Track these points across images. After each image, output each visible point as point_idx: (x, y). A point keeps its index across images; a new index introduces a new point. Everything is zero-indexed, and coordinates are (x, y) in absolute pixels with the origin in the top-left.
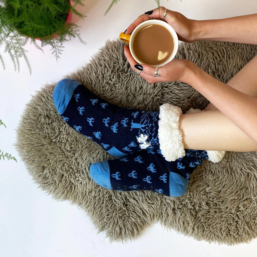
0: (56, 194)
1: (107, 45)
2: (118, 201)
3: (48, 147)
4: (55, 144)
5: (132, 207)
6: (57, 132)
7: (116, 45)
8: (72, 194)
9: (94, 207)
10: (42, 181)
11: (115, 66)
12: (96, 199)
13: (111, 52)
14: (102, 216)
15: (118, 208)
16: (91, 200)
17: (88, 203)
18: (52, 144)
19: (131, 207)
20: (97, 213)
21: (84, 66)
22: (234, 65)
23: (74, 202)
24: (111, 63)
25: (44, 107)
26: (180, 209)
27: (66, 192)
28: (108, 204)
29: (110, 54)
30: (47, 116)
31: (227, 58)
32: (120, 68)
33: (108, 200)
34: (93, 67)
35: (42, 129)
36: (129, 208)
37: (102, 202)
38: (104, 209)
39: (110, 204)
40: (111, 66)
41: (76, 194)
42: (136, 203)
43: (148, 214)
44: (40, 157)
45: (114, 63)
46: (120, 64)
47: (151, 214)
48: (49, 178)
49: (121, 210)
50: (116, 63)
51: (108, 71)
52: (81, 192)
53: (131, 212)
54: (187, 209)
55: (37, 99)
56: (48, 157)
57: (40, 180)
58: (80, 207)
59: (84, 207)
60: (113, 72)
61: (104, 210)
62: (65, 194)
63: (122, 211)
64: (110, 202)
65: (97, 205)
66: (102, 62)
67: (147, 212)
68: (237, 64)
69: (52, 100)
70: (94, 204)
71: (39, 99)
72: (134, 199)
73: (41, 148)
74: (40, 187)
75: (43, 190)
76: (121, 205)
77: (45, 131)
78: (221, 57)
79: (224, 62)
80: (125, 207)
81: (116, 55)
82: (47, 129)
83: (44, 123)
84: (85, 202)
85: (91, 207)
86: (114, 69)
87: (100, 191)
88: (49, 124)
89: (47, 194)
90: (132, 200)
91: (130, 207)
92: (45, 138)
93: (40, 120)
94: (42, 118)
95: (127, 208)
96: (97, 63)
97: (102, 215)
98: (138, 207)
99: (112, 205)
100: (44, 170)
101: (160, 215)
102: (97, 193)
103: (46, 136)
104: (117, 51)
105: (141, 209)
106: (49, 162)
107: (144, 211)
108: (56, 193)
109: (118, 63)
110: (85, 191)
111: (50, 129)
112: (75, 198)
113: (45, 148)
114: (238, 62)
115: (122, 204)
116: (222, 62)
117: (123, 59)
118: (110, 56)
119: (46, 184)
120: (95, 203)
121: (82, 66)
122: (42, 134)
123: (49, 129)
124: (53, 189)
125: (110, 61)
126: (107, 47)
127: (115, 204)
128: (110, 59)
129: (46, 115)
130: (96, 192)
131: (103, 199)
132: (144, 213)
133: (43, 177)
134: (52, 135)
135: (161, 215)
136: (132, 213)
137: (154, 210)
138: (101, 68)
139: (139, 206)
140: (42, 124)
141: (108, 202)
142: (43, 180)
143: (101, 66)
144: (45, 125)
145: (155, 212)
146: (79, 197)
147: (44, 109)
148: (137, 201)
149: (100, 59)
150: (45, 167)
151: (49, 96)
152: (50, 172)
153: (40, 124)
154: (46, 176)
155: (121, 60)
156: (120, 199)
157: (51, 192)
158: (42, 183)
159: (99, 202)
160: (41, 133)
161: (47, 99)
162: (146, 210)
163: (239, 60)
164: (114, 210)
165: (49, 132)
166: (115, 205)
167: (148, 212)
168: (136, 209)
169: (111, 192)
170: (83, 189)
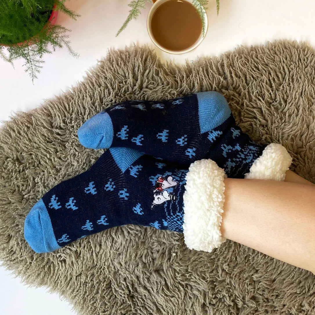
0: (28, 277)
1: (110, 56)
2: (120, 291)
3: (17, 206)
4: (28, 202)
5: (141, 301)
6: (31, 184)
7: (124, 57)
8: (52, 277)
9: (84, 298)
10: (8, 257)
11: (121, 86)
12: (87, 287)
13: (116, 67)
14: (95, 312)
15: (120, 301)
16: (80, 288)
17: (74, 292)
18: (24, 201)
19: (140, 299)
20: (88, 308)
21: (74, 86)
22: (300, 91)
23: (55, 290)
24: (116, 82)
25: (13, 146)
26: (214, 305)
27: (42, 274)
28: (105, 294)
29: (114, 70)
30: (18, 159)
31: (289, 80)
32: (128, 89)
33: (105, 289)
34: (87, 88)
35: (9, 179)
36: (137, 302)
37: (96, 292)
38: (99, 301)
39: (108, 295)
40: (114, 87)
41: (56, 278)
42: (147, 294)
43: (164, 311)
44: (4, 221)
45: (120, 83)
46: (128, 84)
47: (170, 312)
48: (17, 252)
49: (125, 305)
50: (122, 83)
51: (109, 94)
52: (63, 275)
53: (139, 308)
54: (223, 306)
55: (3, 132)
56: (17, 221)
57: (5, 255)
58: (62, 296)
59: (69, 298)
60: (118, 95)
61: (98, 304)
62: (41, 277)
63: (126, 306)
64: (108, 292)
65: (88, 296)
66: (102, 81)
67: (163, 308)
68: (304, 90)
69: (26, 136)
70: (84, 293)
71: (6, 132)
72: (145, 288)
73: (6, 207)
74: (3, 265)
75: (9, 269)
76: (124, 297)
77: (14, 183)
78: (281, 79)
79: (284, 86)
80: (130, 300)
81: (123, 70)
82: (17, 179)
83: (12, 170)
84: (71, 291)
85: (79, 297)
86: (120, 91)
87: (93, 275)
88: (19, 171)
89: (14, 275)
90: (141, 290)
91: (138, 300)
92: (13, 193)
93: (7, 166)
94: (10, 163)
95: (133, 301)
96: (94, 82)
97: (96, 310)
98: (150, 301)
99: (111, 296)
100: (9, 240)
101: (182, 313)
102: (89, 277)
103: (14, 189)
104: (125, 65)
105: (154, 303)
106: (18, 228)
107: (159, 307)
108: (27, 276)
109: (126, 82)
110: (71, 273)
111: (21, 179)
112: (56, 284)
113: (13, 207)
114: (305, 87)
115: (126, 296)
116: (281, 86)
117: (133, 77)
118: (114, 72)
119: (13, 261)
120: (86, 292)
121: (72, 86)
122: (9, 187)
123: (20, 179)
124: (24, 269)
125: (113, 80)
126: (110, 58)
127: (116, 295)
128: (114, 77)
129: (15, 158)
130: (87, 277)
131: (97, 287)
132: (158, 310)
133: (8, 250)
134: (24, 188)
135: (185, 313)
136: (140, 310)
137: (174, 306)
138: (99, 89)
139: (152, 298)
140: (9, 172)
141: (105, 291)
142: (8, 256)
143: (100, 86)
144: (14, 174)
145: (176, 309)
146: (61, 282)
147: (13, 149)
148: (149, 291)
149: (98, 76)
150: (12, 236)
151: (21, 129)
152: (18, 244)
153: (6, 171)
154: (12, 249)
155: (131, 78)
156: (124, 289)
157: (20, 273)
158: (7, 259)
159: (91, 291)
160: (7, 184)
161: (18, 134)
162: (163, 305)
163: (307, 85)
164: (114, 303)
165: (20, 184)
166: (116, 297)
167: (164, 308)
168: (146, 304)
169: (111, 277)
170: (68, 270)
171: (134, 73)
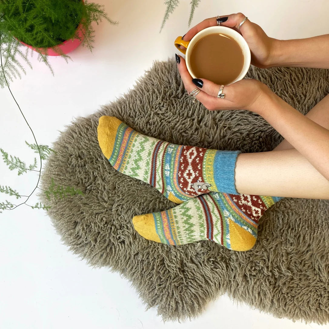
0: (93, 259)
1: (155, 66)
2: (172, 265)
3: (81, 196)
4: (91, 192)
5: (191, 274)
6: (92, 178)
7: (167, 66)
8: (113, 257)
9: (141, 274)
10: (74, 242)
11: (166, 91)
12: (144, 264)
13: (161, 75)
14: (151, 286)
15: (173, 274)
16: (138, 266)
17: (133, 270)
18: (87, 192)
19: (190, 273)
20: (145, 283)
21: (126, 94)
22: (317, 87)
23: (116, 268)
24: (162, 87)
25: (75, 145)
26: (254, 276)
27: (105, 255)
28: (159, 270)
29: (160, 77)
30: (79, 156)
31: (307, 79)
32: (172, 94)
33: (159, 265)
34: (138, 93)
35: (73, 173)
36: (188, 276)
37: (151, 268)
38: (155, 276)
39: (162, 270)
40: (160, 91)
41: (117, 258)
42: (195, 267)
43: (212, 282)
44: (71, 210)
45: (165, 88)
46: (172, 88)
47: (217, 283)
48: (83, 236)
49: (177, 278)
50: (167, 88)
51: (157, 98)
52: (123, 255)
53: (189, 280)
54: (262, 276)
55: (67, 135)
56: (82, 209)
57: (72, 240)
58: (123, 274)
59: (129, 275)
60: (164, 99)
61: (155, 278)
62: (104, 257)
63: (179, 279)
64: (162, 267)
65: (145, 272)
66: (150, 87)
67: (210, 280)
69: (86, 137)
70: (141, 270)
71: (70, 135)
73: (72, 197)
74: (71, 249)
75: (75, 253)
76: (176, 270)
77: (78, 176)
78: (300, 79)
79: (304, 84)
80: (182, 274)
81: (167, 77)
82: (80, 173)
83: (76, 165)
84: (130, 268)
85: (137, 274)
86: (165, 95)
87: (148, 253)
88: (82, 166)
89: (81, 258)
90: (190, 264)
91: (189, 273)
92: (77, 185)
93: (71, 162)
94: (73, 159)
95: (184, 275)
96: (144, 88)
97: (153, 285)
98: (199, 274)
99: (165, 271)
100: (76, 227)
101: (227, 284)
102: (145, 256)
103: (78, 182)
104: (168, 73)
105: (203, 276)
106: (83, 216)
107: (207, 279)
108: (92, 257)
109: (170, 87)
110: (129, 253)
111: (84, 173)
112: (117, 263)
113: (78, 197)
114: (321, 84)
115: (178, 270)
116: (301, 84)
117: (176, 83)
118: (159, 79)
119: (79, 245)
120: (143, 269)
121: (124, 93)
122: (74, 180)
123: (82, 173)
124: (89, 251)
125: (159, 85)
126: (156, 68)
127: (169, 269)
128: (160, 83)
129: (77, 155)
130: (143, 255)
131: (153, 264)
132: (206, 282)
133: (74, 235)
134: (87, 180)
135: (229, 284)
136: (191, 282)
137: (220, 277)
138: (148, 94)
139: (201, 272)
140: (74, 167)
141: (160, 267)
142: (75, 240)
143: (148, 91)
144: (77, 168)
145: (221, 280)
146: (121, 261)
147: (76, 147)
148: (197, 265)
149: (146, 84)
150: (78, 222)
151: (82, 131)
152: (83, 229)
153: (70, 167)
154: (78, 234)
155: (174, 83)
156: (175, 263)
157: (85, 255)
158: (74, 243)
159: (148, 267)
160: (72, 178)
161: (79, 135)
162: (210, 277)
163: (323, 82)
164: (168, 278)
165: (83, 177)
166: (169, 272)
167: (212, 279)
168: (196, 277)
169: (164, 255)
170: (127, 250)
171: (177, 79)
